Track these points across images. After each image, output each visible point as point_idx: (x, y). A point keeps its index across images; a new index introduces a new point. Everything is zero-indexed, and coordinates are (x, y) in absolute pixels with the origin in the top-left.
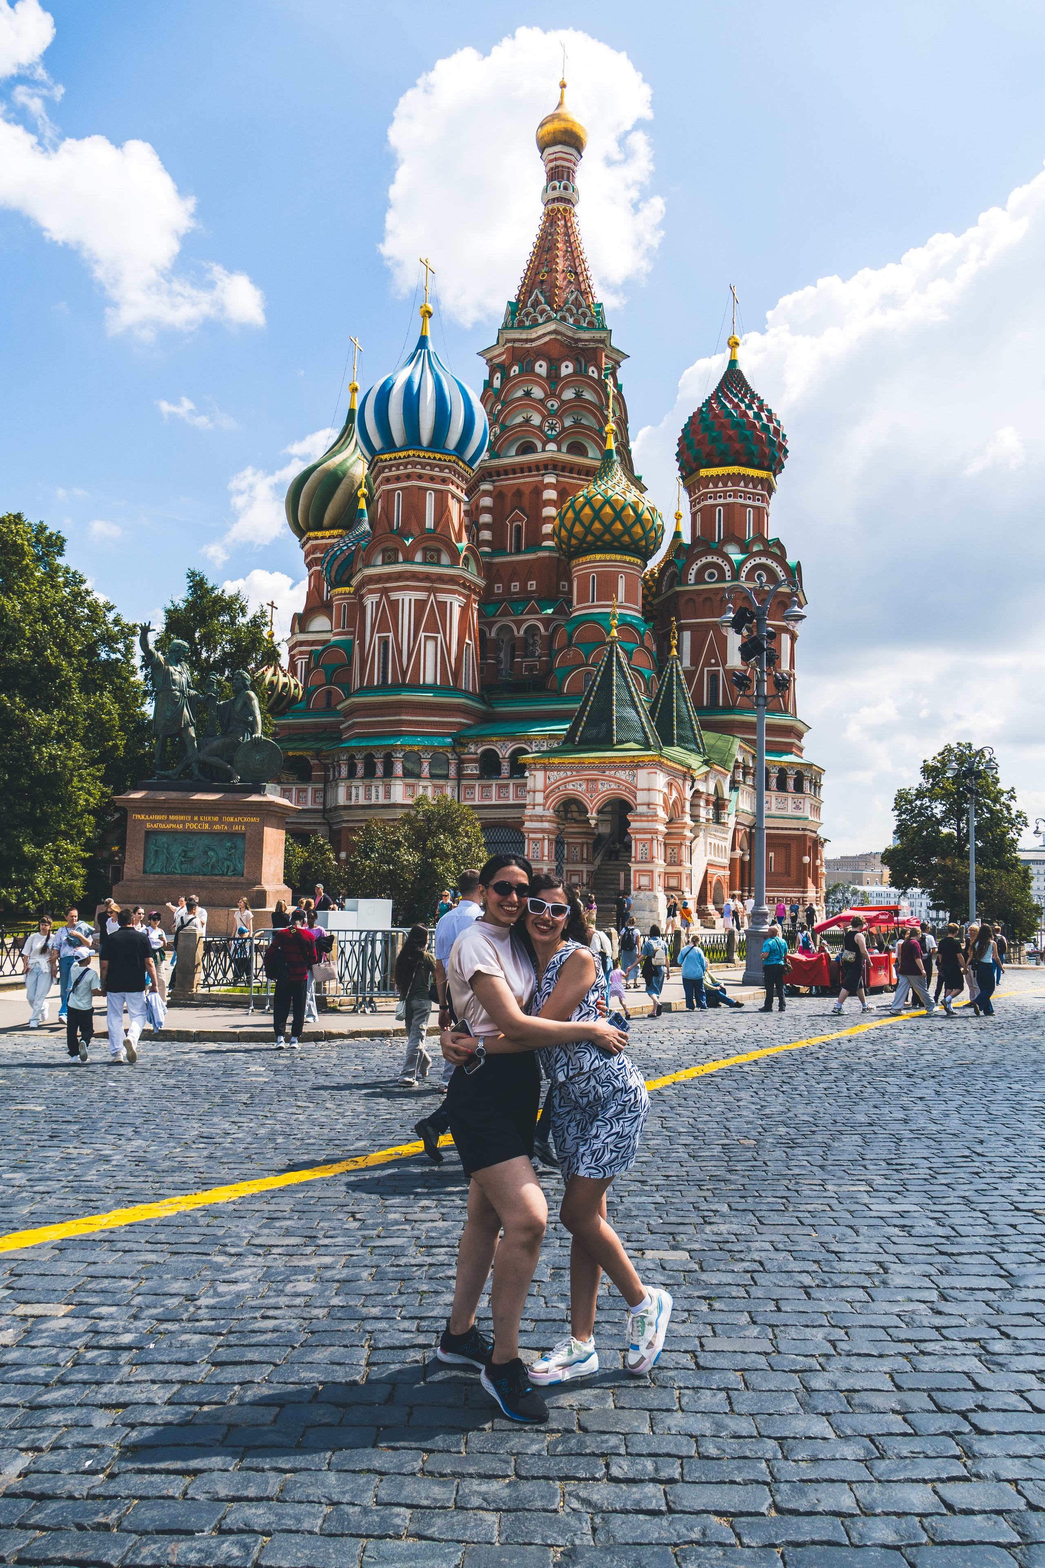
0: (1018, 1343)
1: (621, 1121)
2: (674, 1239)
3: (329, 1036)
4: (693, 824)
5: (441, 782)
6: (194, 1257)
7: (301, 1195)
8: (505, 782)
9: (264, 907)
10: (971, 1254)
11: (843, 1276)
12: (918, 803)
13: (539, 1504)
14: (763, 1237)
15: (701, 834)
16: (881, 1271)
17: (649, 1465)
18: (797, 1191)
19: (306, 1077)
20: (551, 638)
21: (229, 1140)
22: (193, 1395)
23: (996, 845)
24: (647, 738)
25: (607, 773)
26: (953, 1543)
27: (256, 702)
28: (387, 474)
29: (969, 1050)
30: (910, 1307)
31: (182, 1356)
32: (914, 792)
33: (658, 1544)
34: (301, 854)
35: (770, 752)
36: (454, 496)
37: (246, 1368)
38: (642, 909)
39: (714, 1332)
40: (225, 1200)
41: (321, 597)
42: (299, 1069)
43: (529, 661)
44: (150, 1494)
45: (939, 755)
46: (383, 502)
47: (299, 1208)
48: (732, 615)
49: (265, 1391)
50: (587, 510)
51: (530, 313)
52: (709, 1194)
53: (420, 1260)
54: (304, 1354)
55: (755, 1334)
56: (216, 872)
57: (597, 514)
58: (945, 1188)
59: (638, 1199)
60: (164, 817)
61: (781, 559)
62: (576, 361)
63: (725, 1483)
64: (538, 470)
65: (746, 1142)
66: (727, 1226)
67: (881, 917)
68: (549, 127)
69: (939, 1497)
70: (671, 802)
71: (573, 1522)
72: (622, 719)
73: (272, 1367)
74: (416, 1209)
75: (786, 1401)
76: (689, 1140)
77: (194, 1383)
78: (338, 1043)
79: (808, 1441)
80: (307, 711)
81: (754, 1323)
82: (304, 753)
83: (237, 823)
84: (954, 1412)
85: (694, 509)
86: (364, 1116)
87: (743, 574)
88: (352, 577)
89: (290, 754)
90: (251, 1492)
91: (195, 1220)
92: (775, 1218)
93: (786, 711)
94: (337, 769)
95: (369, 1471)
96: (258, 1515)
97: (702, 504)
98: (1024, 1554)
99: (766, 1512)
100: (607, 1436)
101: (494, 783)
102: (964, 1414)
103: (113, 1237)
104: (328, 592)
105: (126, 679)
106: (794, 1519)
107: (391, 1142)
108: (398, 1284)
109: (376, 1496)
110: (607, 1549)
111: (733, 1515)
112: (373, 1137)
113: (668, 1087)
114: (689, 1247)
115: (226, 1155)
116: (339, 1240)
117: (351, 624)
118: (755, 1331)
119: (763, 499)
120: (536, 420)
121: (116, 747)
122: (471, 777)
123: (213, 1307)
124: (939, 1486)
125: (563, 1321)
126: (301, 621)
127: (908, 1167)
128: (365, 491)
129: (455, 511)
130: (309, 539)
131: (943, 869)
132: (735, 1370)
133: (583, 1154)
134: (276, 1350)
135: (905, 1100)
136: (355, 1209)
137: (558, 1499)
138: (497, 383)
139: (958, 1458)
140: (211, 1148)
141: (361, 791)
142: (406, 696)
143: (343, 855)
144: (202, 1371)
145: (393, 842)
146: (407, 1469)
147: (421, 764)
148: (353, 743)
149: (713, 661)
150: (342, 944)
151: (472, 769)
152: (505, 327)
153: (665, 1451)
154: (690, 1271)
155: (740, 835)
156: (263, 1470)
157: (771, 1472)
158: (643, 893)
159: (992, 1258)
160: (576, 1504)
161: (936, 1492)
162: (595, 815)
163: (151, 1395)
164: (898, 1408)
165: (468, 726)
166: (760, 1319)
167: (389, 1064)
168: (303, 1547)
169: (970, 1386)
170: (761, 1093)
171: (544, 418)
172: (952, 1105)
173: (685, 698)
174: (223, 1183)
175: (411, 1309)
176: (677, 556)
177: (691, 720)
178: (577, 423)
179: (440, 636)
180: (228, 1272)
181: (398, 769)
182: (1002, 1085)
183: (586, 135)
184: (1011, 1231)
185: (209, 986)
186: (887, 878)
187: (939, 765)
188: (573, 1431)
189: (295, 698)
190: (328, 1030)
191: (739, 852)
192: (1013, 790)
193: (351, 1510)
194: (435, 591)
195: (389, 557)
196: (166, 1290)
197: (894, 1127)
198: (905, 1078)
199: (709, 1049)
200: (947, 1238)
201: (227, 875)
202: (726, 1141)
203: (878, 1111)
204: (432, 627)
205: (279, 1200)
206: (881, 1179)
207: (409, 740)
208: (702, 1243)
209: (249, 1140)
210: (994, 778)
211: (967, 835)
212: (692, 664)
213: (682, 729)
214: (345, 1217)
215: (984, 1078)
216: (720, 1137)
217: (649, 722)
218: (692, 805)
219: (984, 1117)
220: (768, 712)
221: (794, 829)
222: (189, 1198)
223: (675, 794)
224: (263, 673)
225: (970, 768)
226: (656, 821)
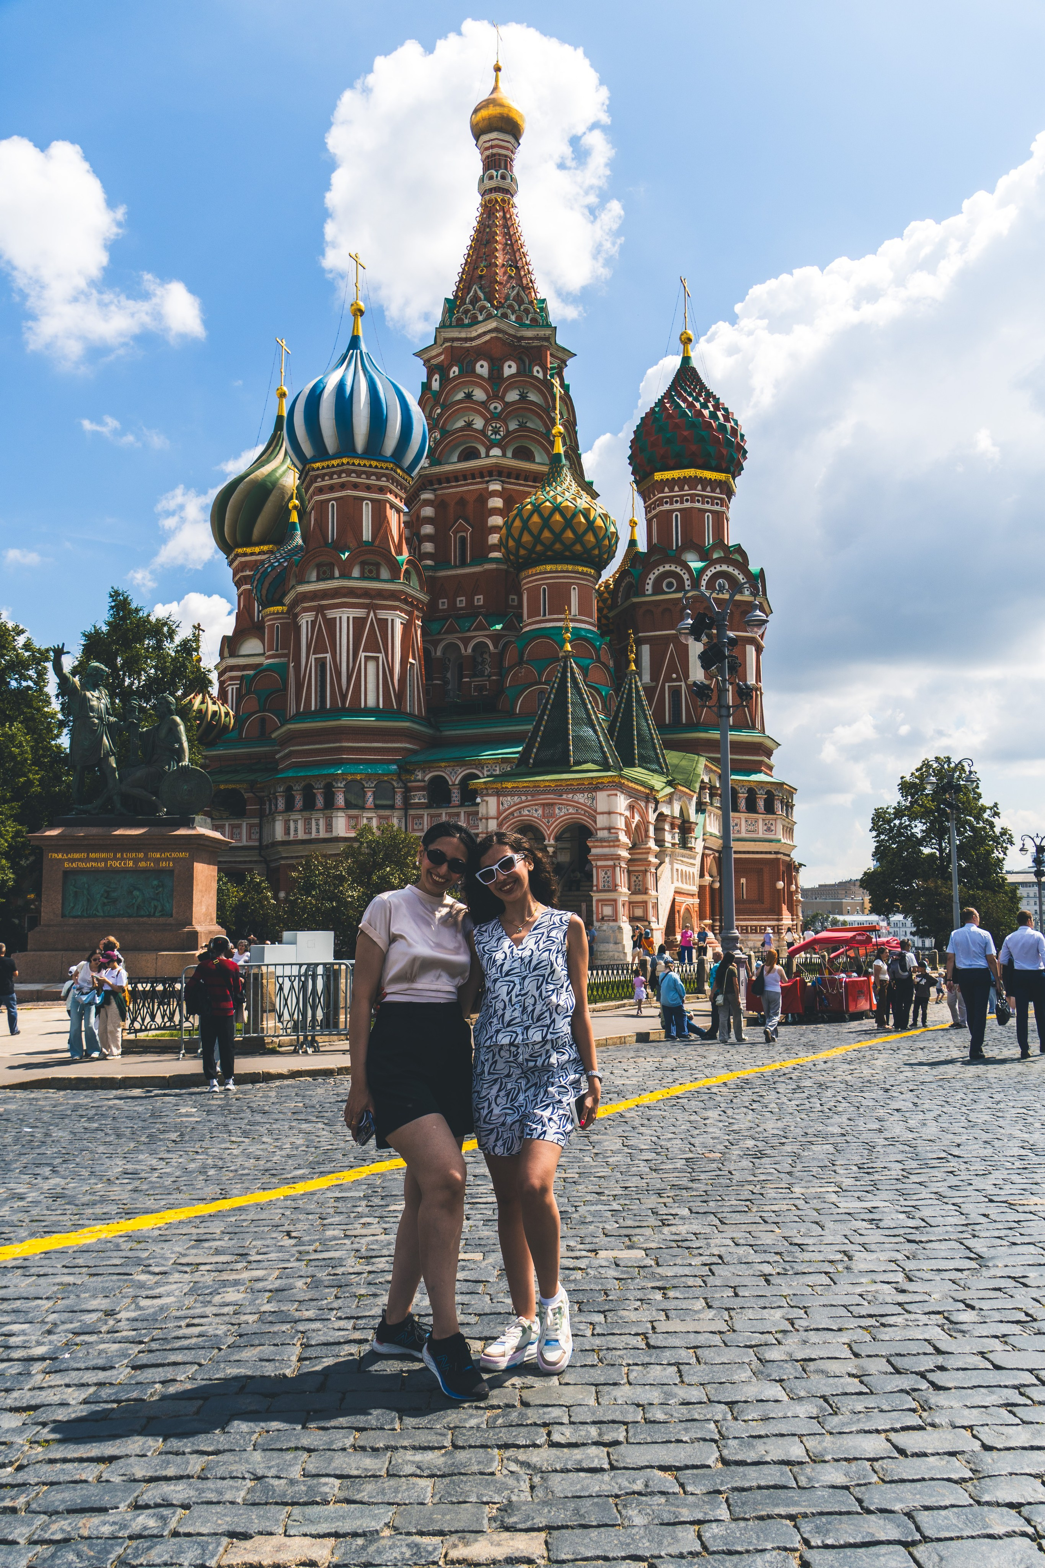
0: (983, 1313)
2: (630, 1240)
3: (267, 1077)
4: (657, 849)
5: (387, 813)
6: (115, 1277)
7: (233, 1219)
8: (455, 810)
10: (940, 1241)
11: (805, 1265)
12: (897, 822)
13: (475, 1468)
14: (724, 1235)
15: (667, 860)
16: (846, 1259)
17: (593, 1431)
18: (762, 1194)
19: (242, 1115)
20: (501, 655)
21: (156, 1175)
22: (111, 1394)
23: (981, 864)
24: (606, 758)
25: (564, 796)
26: (903, 1481)
27: (182, 728)
28: (319, 483)
30: (873, 1288)
31: (100, 1362)
32: (892, 811)
33: (598, 1496)
34: (235, 894)
35: (735, 771)
36: (392, 506)
37: (170, 1369)
38: (606, 941)
39: (667, 1316)
40: (150, 1227)
41: (252, 617)
42: (233, 1109)
43: (477, 682)
44: (61, 1480)
45: (917, 770)
46: (316, 514)
47: (230, 1230)
48: (690, 621)
49: (188, 1386)
50: (536, 518)
51: (469, 311)
52: (670, 1200)
53: (358, 1269)
54: (232, 1354)
55: (710, 1317)
56: (142, 913)
57: (546, 521)
58: (918, 1186)
59: (593, 1208)
60: (83, 855)
61: (743, 565)
62: (520, 361)
63: (671, 1442)
64: (482, 477)
65: (712, 1155)
66: (686, 1227)
67: (858, 938)
68: (484, 113)
69: (892, 1444)
70: (633, 826)
71: (511, 1482)
72: (578, 739)
73: (196, 1367)
74: (357, 1226)
75: (739, 1371)
76: (651, 1156)
77: (111, 1384)
78: (278, 1084)
79: (760, 1404)
80: (239, 741)
81: (710, 1307)
82: (238, 786)
83: (165, 859)
84: (912, 1373)
85: (650, 515)
86: (304, 1148)
87: (704, 583)
88: (284, 594)
89: (222, 787)
90: (170, 1472)
91: (117, 1245)
92: (738, 1218)
93: (753, 727)
94: (273, 801)
95: (297, 1449)
96: (177, 1492)
97: (658, 509)
98: (975, 1486)
99: (712, 1465)
100: (550, 1409)
101: (443, 810)
102: (922, 1375)
103: (27, 1263)
104: (259, 612)
105: (39, 710)
106: (741, 1469)
107: (332, 1170)
108: (334, 1291)
109: (304, 1470)
110: (544, 1502)
111: (678, 1469)
112: (313, 1166)
113: (631, 1109)
114: (645, 1246)
115: (152, 1188)
116: (273, 1256)
117: (285, 646)
118: (711, 1313)
119: (722, 503)
120: (479, 423)
121: (30, 783)
122: (419, 806)
123: (135, 1320)
124: (893, 1436)
125: (509, 1314)
126: (230, 645)
127: (880, 1170)
128: (297, 502)
129: (394, 521)
130: (237, 555)
131: (927, 892)
132: (688, 1348)
134: (202, 1352)
135: (881, 1112)
136: (291, 1228)
137: (496, 1464)
138: (435, 385)
139: (914, 1410)
140: (137, 1183)
141: (301, 824)
142: (347, 721)
143: (282, 895)
144: (122, 1374)
145: (336, 877)
146: (338, 1445)
147: (365, 793)
148: (290, 774)
149: (674, 676)
150: (281, 980)
151: (419, 798)
152: (443, 326)
153: (610, 1418)
154: (645, 1267)
155: (709, 861)
156: (184, 1453)
157: (719, 1432)
158: (606, 924)
159: (961, 1243)
160: (514, 1467)
161: (888, 1440)
162: (552, 842)
163: (65, 1397)
164: (854, 1372)
165: (414, 752)
166: (715, 1304)
168: (225, 1515)
169: (931, 1350)
170: (730, 1112)
171: (487, 422)
172: (930, 1115)
173: (645, 715)
174: (146, 1212)
175: (347, 1310)
176: (633, 566)
177: (652, 739)
178: (522, 426)
179: (381, 656)
180: (151, 1289)
181: (340, 800)
182: (984, 1095)
183: (523, 121)
184: (984, 1220)
185: (136, 1031)
186: (868, 905)
187: (917, 781)
188: (514, 1406)
189: (226, 727)
190: (266, 1070)
191: (708, 878)
192: (996, 805)
193: (276, 1482)
194: (375, 607)
195: (324, 573)
196: (84, 1307)
197: (867, 1136)
198: (881, 1092)
199: (676, 1074)
200: (916, 1228)
201: (154, 916)
202: (691, 1155)
203: (852, 1123)
204: (372, 646)
205: (209, 1224)
206: (851, 1181)
207: (352, 769)
208: (659, 1243)
209: (177, 1174)
210: (975, 793)
211: (949, 855)
212: (652, 680)
213: (643, 748)
214: (279, 1236)
215: (965, 1090)
216: (684, 1152)
217: (607, 741)
218: (656, 829)
219: (962, 1124)
220: (734, 728)
221: (766, 853)
222: (111, 1227)
223: (637, 818)
224: (191, 700)
225: (950, 783)
226: (618, 846)
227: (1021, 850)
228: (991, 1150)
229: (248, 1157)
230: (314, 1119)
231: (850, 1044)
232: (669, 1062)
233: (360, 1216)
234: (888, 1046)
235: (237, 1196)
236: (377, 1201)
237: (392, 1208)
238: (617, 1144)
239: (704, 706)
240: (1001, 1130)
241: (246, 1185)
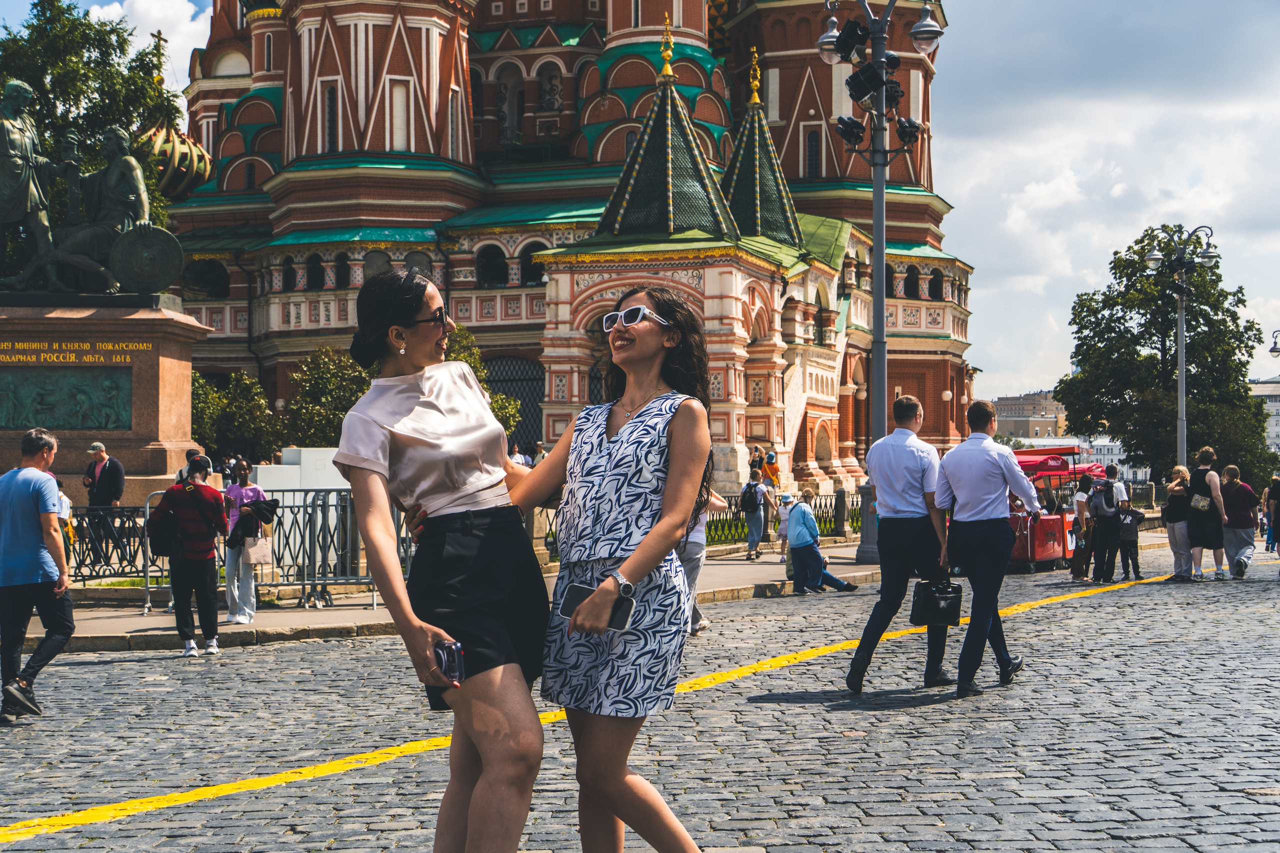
1: (658, 635)
2: (746, 835)
3: (263, 638)
4: (784, 345)
7: (218, 810)
8: (514, 292)
9: (165, 473)
10: (1155, 837)
12: (1106, 313)
14: (869, 829)
15: (798, 361)
18: (920, 781)
19: (229, 685)
20: (576, 82)
21: (115, 757)
23: (1217, 370)
24: (717, 223)
25: (661, 274)
27: (139, 173)
29: (1170, 627)
32: (1100, 298)
34: (217, 400)
35: (892, 243)
40: (107, 820)
41: (233, 23)
42: (218, 677)
43: (545, 116)
45: (1137, 242)
47: (214, 823)
48: (836, 33)
52: (799, 787)
56: (90, 424)
58: (1126, 771)
59: (697, 797)
60: (7, 345)
65: (853, 734)
66: (819, 819)
67: (1052, 463)
70: (754, 315)
72: (681, 196)
74: (384, 818)
76: (774, 735)
78: (277, 646)
80: (218, 195)
82: (217, 257)
83: (119, 352)
86: (313, 725)
89: (196, 257)
91: (63, 842)
92: (888, 809)
93: (918, 183)
94: (267, 277)
101: (498, 294)
104: (243, 15)
107: (350, 751)
112: (325, 746)
113: (746, 678)
114: (765, 842)
115: (109, 773)
117: (280, 63)
122: (465, 286)
126: (203, 61)
127: (1075, 752)
131: (1142, 406)
133: (607, 685)
135: (1077, 682)
136: (297, 821)
140: (88, 768)
141: (304, 309)
142: (366, 169)
143: (280, 403)
148: (290, 240)
149: (812, 112)
151: (466, 275)
155: (853, 362)
159: (1183, 840)
165: (458, 213)
167: (350, 667)
172: (1141, 687)
173: (772, 165)
174: (102, 802)
177: (781, 198)
179: (412, 80)
181: (358, 277)
182: (1213, 663)
184: (1212, 812)
185: (84, 579)
186: (1063, 423)
187: (1136, 257)
189: (200, 175)
190: (260, 629)
191: (851, 386)
192: (1240, 290)
194: (403, 12)
197: (1059, 712)
198: (1077, 658)
199: (806, 636)
200: (1123, 822)
201: (106, 428)
202: (825, 734)
203: (1038, 695)
204: (400, 66)
205: (186, 816)
206: (1036, 766)
207: (372, 234)
208: (784, 838)
209: (143, 756)
210: (1214, 274)
211: (1175, 357)
212: (781, 117)
213: (768, 210)
214: (281, 831)
215: (1188, 656)
216: (817, 730)
217: (720, 200)
218: (784, 320)
219: (1184, 698)
220: (892, 184)
221: (930, 353)
222: (53, 820)
223: (759, 304)
224: (150, 138)
225: (1180, 259)
226: (732, 342)
227: (1273, 350)
228: (1223, 729)
229: (239, 735)
230: (326, 689)
231: (1036, 599)
232: (797, 621)
233: (388, 806)
234: (1087, 602)
235: (223, 782)
236: (410, 788)
237: (431, 796)
238: (728, 720)
239: (852, 151)
240: (1236, 705)
241: (236, 769)
